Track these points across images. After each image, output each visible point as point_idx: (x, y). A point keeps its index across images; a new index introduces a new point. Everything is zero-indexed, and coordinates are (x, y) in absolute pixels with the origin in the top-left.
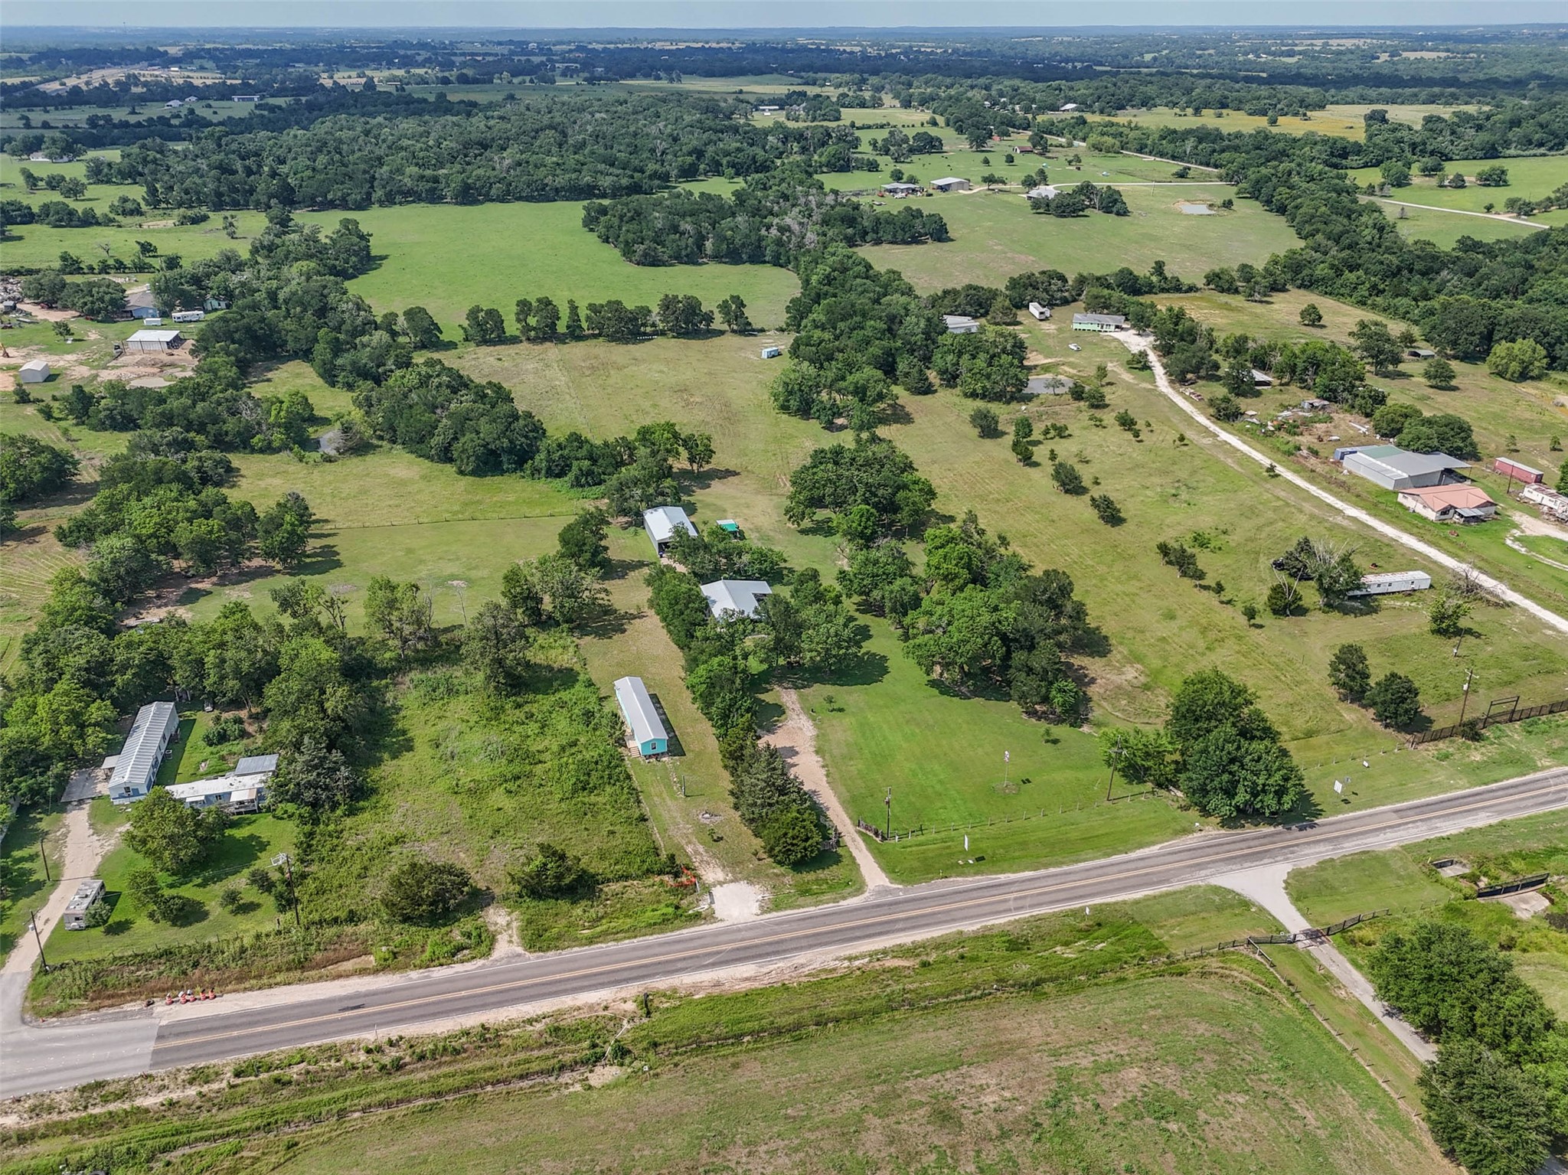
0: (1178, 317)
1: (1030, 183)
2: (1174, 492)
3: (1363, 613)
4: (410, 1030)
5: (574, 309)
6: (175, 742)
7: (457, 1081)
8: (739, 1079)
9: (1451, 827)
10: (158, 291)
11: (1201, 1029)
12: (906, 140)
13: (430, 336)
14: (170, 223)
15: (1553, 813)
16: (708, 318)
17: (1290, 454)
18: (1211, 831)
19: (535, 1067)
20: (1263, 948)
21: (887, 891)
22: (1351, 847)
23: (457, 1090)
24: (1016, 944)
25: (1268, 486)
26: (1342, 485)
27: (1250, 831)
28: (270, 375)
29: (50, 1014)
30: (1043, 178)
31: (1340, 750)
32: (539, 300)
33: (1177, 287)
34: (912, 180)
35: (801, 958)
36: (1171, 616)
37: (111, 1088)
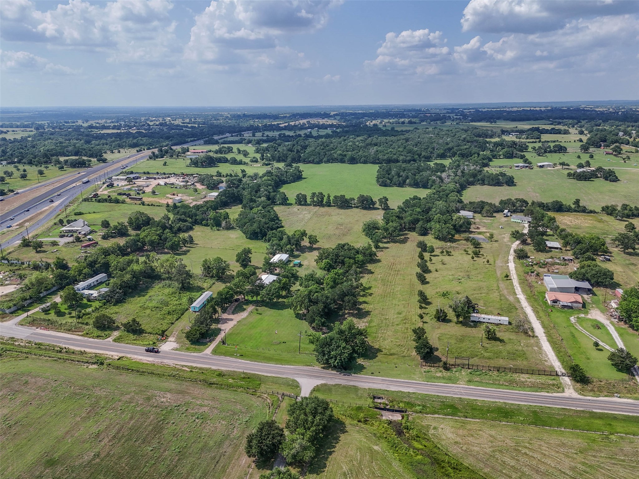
0: (553, 219)
1: (580, 166)
2: (460, 278)
3: (471, 327)
4: (72, 347)
5: (329, 196)
6: (100, 283)
7: (67, 358)
8: (117, 377)
9: (393, 388)
10: (227, 182)
11: (239, 407)
12: (550, 147)
13: (285, 202)
14: (259, 165)
15: (438, 396)
16: (374, 203)
17: (528, 273)
18: (318, 367)
19: (82, 360)
20: (286, 397)
21: (207, 355)
22: (352, 383)
23: (64, 359)
24: (221, 374)
25: (500, 282)
26: (531, 286)
27: (330, 371)
28: (233, 207)
29: (20, 325)
30: (588, 164)
31: (396, 361)
32: (319, 193)
33: (584, 210)
34: (530, 163)
35: (165, 361)
36: (400, 314)
37: (14, 339)
